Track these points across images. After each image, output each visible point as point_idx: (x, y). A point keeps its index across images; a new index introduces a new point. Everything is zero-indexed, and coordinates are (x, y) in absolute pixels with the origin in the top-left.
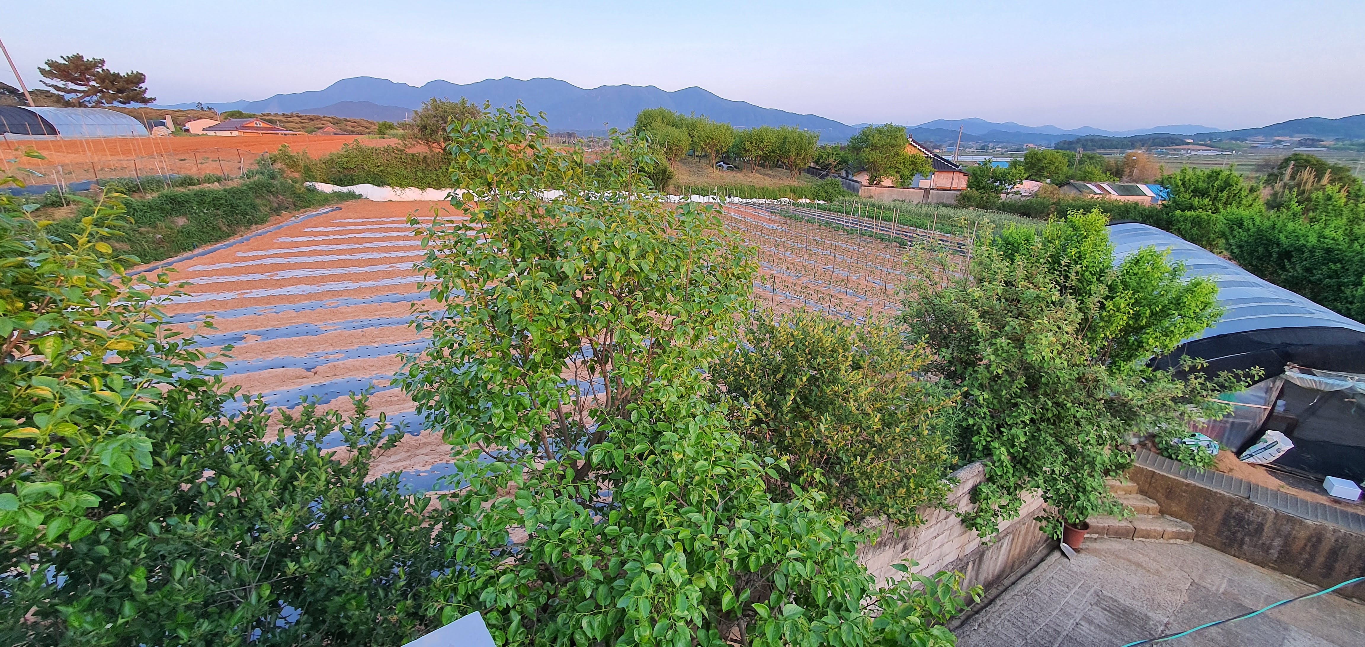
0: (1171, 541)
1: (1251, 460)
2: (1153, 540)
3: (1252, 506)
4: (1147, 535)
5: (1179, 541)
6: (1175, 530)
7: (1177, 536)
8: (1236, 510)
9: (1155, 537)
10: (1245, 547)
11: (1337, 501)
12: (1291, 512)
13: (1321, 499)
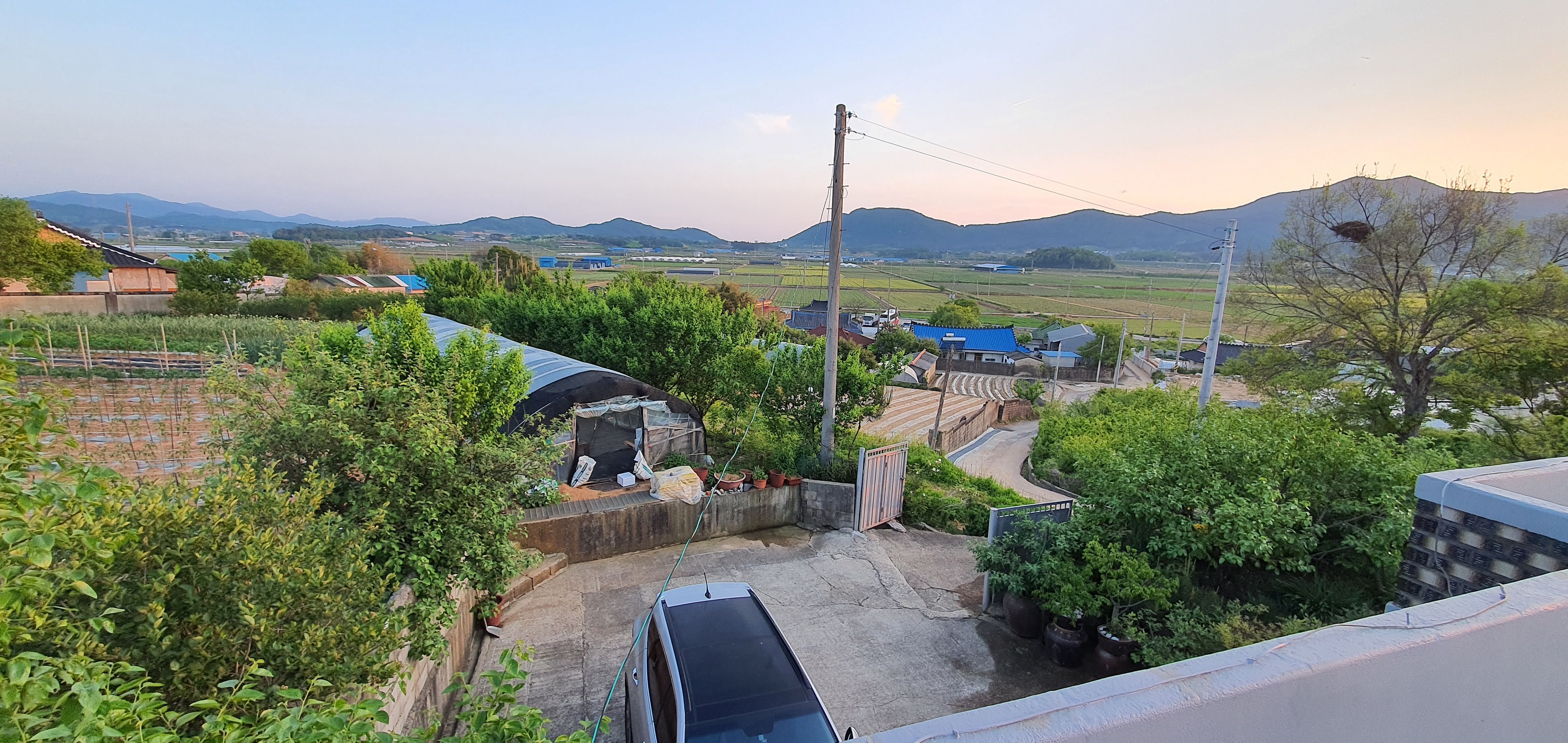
0: (557, 574)
1: (578, 484)
2: (545, 581)
3: (591, 516)
4: (541, 579)
5: (561, 570)
6: (556, 563)
7: (559, 566)
8: (584, 524)
9: (547, 577)
10: (598, 549)
11: (628, 489)
12: (611, 508)
13: (621, 492)
